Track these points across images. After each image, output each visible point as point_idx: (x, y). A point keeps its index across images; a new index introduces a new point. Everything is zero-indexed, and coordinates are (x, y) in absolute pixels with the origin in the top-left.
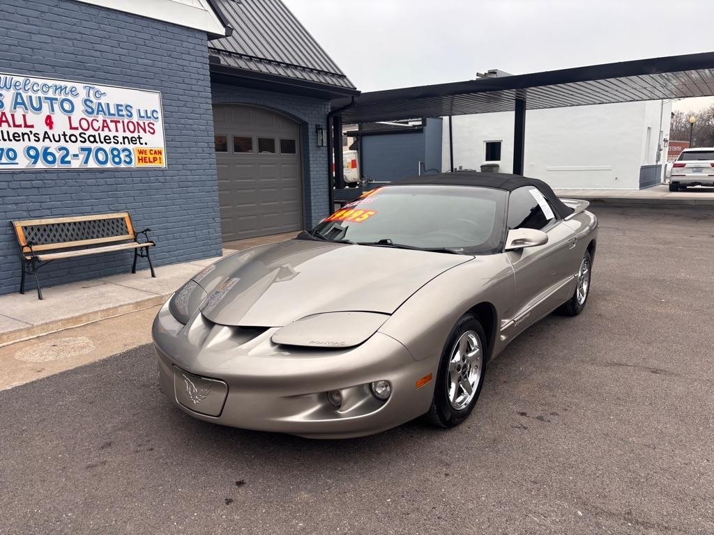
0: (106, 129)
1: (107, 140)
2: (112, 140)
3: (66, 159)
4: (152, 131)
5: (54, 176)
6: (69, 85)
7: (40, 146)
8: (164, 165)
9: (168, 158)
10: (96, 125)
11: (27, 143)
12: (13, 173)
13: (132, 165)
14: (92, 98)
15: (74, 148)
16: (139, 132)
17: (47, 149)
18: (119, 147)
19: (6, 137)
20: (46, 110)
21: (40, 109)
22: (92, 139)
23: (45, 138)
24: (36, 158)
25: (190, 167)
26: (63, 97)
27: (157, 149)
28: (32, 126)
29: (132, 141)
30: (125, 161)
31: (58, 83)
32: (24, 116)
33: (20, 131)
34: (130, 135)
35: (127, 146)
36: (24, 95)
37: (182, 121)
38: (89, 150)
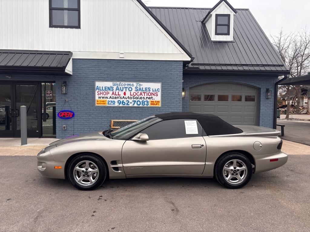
0: (141, 95)
1: (141, 98)
2: (143, 98)
3: (128, 104)
4: (157, 95)
5: (124, 108)
6: (132, 83)
7: (121, 100)
8: (160, 106)
9: (162, 104)
10: (138, 94)
11: (118, 99)
12: (114, 107)
13: (149, 106)
14: (138, 86)
15: (130, 101)
16: (152, 95)
17: (123, 101)
18: (145, 100)
19: (113, 98)
20: (124, 90)
21: (123, 90)
22: (136, 98)
23: (123, 98)
24: (120, 103)
25: (170, 107)
26: (129, 87)
27: (158, 101)
28: (120, 95)
29: (149, 98)
30: (146, 105)
31: (128, 83)
32: (118, 92)
33: (117, 96)
34: (148, 96)
35: (147, 100)
36: (119, 87)
37: (169, 91)
38: (135, 101)
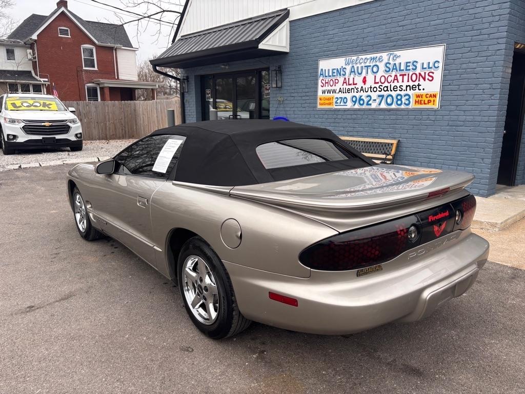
0: (396, 81)
1: (395, 89)
2: (399, 88)
3: (369, 103)
4: (431, 78)
5: (362, 113)
6: (378, 55)
7: (358, 95)
8: (436, 106)
9: (442, 100)
10: (389, 80)
11: (353, 94)
12: (345, 110)
13: (410, 107)
14: (391, 61)
15: (374, 95)
16: (419, 81)
17: (361, 96)
18: (403, 93)
19: (344, 91)
20: (364, 74)
21: (361, 74)
22: (386, 89)
23: (361, 90)
24: (355, 102)
25: (464, 108)
26: (374, 64)
27: (432, 93)
28: (356, 84)
29: (413, 88)
30: (405, 103)
31: (373, 56)
32: (354, 78)
33: (350, 87)
34: (411, 84)
35: (409, 92)
36: (355, 67)
37: (464, 66)
38: (383, 96)
